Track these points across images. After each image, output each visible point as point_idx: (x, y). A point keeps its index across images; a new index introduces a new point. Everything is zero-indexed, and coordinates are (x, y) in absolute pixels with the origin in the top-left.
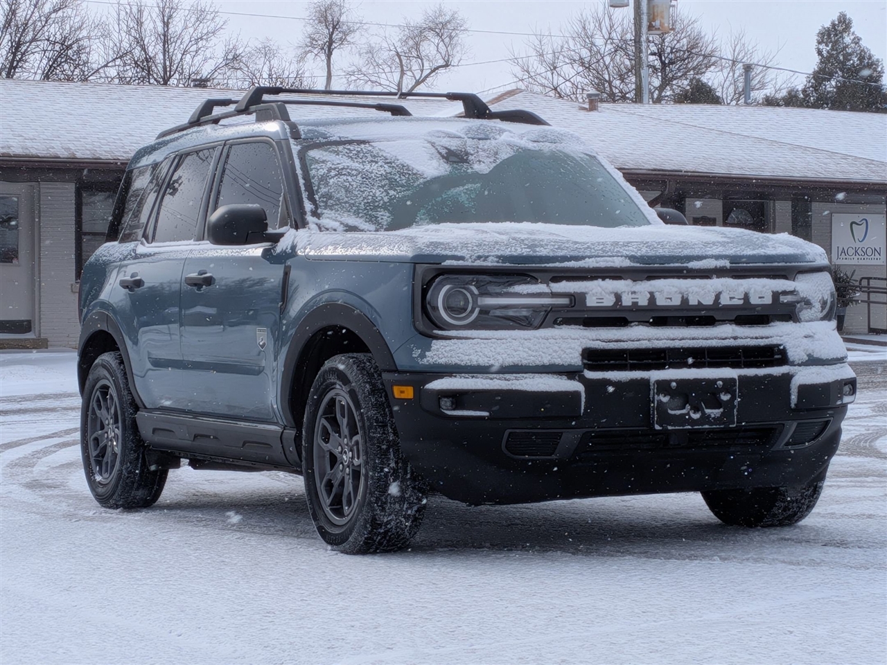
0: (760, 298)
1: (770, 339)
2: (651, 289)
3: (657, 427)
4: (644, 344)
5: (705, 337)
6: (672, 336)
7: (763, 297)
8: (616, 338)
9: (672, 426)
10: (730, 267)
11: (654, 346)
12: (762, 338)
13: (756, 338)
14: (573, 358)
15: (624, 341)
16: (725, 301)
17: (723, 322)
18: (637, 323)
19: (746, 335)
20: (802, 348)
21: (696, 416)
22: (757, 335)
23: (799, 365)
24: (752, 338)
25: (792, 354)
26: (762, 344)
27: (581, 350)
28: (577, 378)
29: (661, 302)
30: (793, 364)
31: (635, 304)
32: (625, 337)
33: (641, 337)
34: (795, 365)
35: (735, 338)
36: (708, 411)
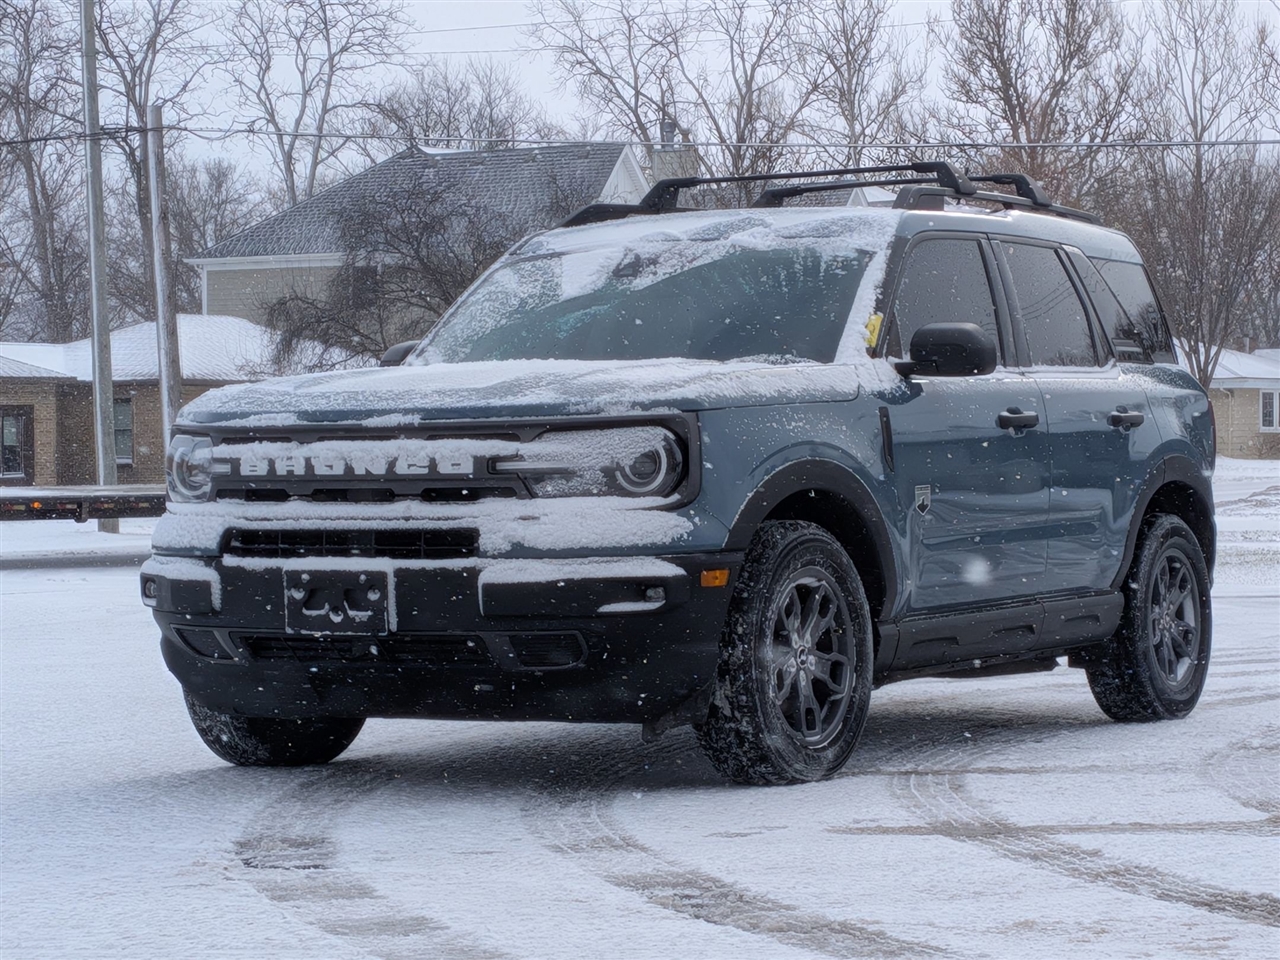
0: (453, 465)
1: (457, 521)
2: (308, 454)
3: (289, 631)
4: (289, 525)
5: (366, 516)
6: (324, 515)
7: (459, 465)
8: (262, 516)
9: (307, 630)
10: (419, 424)
11: (301, 527)
12: (447, 519)
13: (439, 519)
14: (210, 540)
15: (269, 520)
16: (401, 469)
17: (405, 496)
18: (296, 497)
19: (423, 514)
20: (502, 535)
21: (337, 619)
22: (440, 515)
23: (494, 557)
24: (433, 519)
25: (485, 542)
26: (444, 527)
27: (221, 530)
28: (213, 564)
29: (321, 470)
30: (484, 555)
31: (290, 473)
32: (270, 516)
33: (287, 515)
34: (487, 557)
35: (407, 519)
36: (351, 613)
